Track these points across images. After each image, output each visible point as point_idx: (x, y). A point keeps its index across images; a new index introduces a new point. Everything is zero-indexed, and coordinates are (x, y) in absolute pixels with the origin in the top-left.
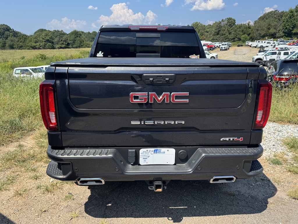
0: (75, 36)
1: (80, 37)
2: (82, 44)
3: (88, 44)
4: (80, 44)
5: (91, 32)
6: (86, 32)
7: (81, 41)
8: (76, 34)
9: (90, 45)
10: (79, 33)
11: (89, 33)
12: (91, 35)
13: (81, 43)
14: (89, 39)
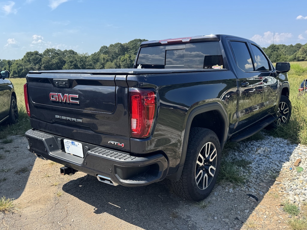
0: (272, 51)
1: (277, 51)
2: (278, 59)
3: (286, 58)
4: (276, 58)
5: (294, 45)
6: (288, 45)
7: (277, 55)
8: (273, 48)
9: (288, 59)
10: (276, 47)
11: (292, 46)
12: (294, 48)
13: (278, 57)
14: (290, 52)
